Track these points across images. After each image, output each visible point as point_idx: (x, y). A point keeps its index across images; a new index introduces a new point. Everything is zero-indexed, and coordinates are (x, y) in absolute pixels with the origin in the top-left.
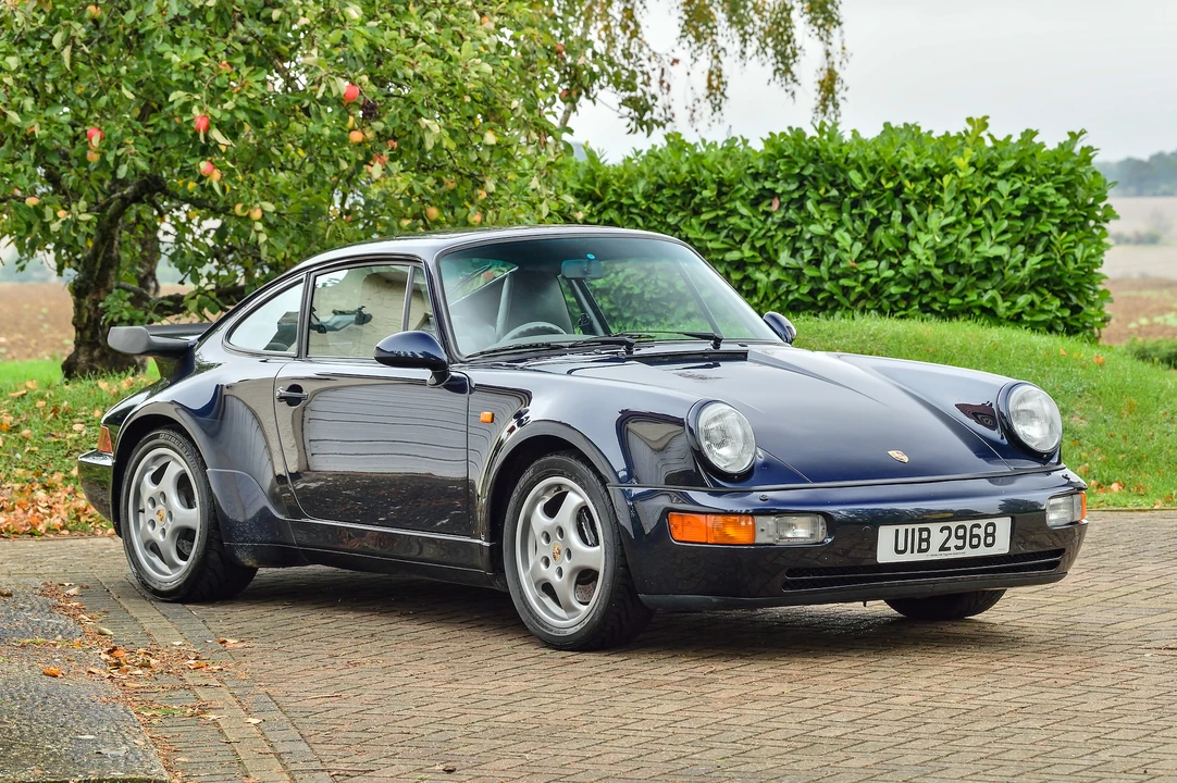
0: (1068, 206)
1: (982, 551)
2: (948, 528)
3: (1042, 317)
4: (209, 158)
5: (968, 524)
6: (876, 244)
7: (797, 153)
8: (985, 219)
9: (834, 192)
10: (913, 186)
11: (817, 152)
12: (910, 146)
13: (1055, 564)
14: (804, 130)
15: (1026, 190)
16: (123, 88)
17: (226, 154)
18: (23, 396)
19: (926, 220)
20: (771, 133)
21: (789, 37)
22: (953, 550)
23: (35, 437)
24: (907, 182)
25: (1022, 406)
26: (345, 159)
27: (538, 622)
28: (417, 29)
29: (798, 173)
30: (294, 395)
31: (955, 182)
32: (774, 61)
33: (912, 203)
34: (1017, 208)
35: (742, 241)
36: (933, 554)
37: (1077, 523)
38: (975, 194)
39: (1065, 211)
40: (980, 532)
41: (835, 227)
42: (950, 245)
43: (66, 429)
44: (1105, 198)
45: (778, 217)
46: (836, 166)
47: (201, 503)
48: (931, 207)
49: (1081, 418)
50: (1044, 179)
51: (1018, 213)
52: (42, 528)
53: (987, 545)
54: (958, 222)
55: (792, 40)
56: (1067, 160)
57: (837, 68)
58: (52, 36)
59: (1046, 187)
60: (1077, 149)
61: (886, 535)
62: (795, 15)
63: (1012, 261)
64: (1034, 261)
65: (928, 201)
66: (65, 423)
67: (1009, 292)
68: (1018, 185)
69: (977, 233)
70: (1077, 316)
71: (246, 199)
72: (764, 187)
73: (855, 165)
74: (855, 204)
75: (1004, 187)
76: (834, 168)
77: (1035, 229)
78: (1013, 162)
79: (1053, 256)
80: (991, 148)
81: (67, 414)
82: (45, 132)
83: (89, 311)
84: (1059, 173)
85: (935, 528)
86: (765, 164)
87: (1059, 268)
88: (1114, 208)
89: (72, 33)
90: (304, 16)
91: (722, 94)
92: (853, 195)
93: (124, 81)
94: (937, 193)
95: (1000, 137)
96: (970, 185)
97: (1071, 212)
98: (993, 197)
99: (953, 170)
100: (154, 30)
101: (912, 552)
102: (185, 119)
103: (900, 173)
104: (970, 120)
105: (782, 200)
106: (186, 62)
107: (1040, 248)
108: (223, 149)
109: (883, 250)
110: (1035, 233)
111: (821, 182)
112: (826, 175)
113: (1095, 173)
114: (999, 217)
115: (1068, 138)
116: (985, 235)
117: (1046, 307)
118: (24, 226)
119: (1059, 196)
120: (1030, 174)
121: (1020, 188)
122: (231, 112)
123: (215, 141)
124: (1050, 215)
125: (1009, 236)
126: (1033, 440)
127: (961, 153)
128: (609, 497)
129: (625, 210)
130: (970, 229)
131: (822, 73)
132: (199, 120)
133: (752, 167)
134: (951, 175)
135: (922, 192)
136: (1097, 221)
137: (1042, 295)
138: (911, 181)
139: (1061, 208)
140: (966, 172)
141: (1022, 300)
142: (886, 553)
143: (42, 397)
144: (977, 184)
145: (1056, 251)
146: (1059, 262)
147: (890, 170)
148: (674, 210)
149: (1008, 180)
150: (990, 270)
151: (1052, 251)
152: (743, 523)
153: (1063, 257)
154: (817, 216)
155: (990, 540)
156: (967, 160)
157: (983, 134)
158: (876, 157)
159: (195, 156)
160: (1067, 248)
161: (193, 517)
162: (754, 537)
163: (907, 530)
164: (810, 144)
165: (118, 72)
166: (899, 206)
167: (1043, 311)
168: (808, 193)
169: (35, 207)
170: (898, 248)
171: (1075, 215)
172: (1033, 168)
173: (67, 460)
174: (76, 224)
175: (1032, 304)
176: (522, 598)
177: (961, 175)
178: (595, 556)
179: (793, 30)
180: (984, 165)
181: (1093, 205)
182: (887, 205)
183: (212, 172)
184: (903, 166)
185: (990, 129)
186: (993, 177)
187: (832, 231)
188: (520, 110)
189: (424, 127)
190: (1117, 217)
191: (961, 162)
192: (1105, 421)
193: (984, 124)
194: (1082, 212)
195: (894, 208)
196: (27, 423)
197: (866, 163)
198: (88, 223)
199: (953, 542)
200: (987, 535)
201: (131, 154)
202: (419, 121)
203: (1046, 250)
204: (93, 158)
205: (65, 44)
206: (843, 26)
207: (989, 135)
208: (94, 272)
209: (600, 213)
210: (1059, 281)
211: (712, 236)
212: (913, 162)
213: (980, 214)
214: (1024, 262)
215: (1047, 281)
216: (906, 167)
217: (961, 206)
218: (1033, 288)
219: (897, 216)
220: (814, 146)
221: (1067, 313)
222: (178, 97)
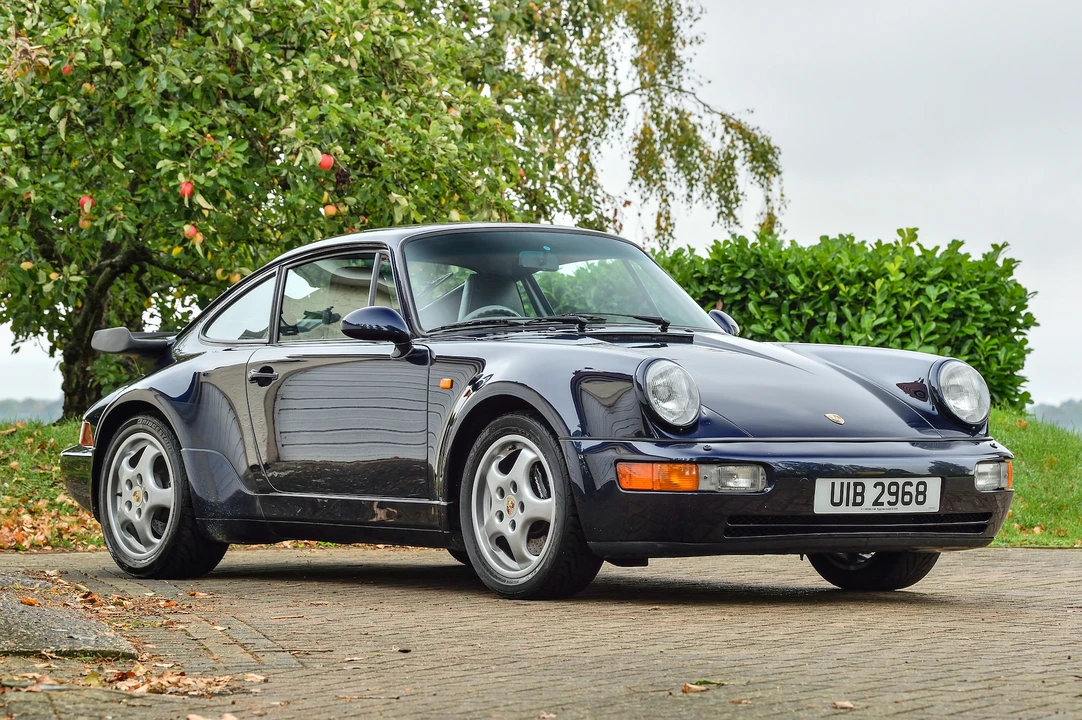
0: (991, 311)
1: (913, 508)
2: (882, 484)
4: (193, 222)
5: (901, 481)
7: (740, 258)
8: (914, 321)
9: (774, 295)
10: (848, 289)
11: (759, 258)
12: (845, 253)
13: (982, 528)
14: (746, 237)
15: (952, 295)
16: (114, 158)
17: (208, 219)
18: (12, 433)
19: (859, 321)
20: (715, 241)
21: (732, 183)
22: (886, 505)
23: (23, 469)
24: (842, 286)
25: (952, 382)
26: (319, 229)
27: (492, 574)
28: (389, 114)
29: (741, 277)
30: (264, 375)
31: (886, 286)
32: (718, 204)
33: (847, 305)
34: (944, 311)
36: (868, 508)
37: (1003, 489)
38: (905, 298)
39: (989, 316)
40: (912, 490)
41: (774, 327)
43: (52, 462)
44: (1026, 307)
46: (776, 270)
47: (176, 482)
48: (864, 309)
50: (969, 285)
51: (945, 316)
52: (26, 544)
53: (918, 503)
54: (889, 323)
55: (735, 186)
56: (991, 270)
57: (776, 212)
58: (49, 109)
59: (971, 293)
60: (1000, 262)
61: (822, 488)
62: (737, 164)
65: (862, 303)
66: (51, 457)
68: (945, 289)
69: (907, 334)
71: (226, 264)
72: (709, 290)
73: (794, 270)
74: (794, 305)
75: (932, 292)
76: (774, 272)
77: (960, 331)
78: (940, 269)
79: (978, 357)
80: (920, 256)
81: (53, 449)
82: (40, 198)
83: (78, 377)
84: (983, 280)
85: (869, 483)
86: (710, 269)
88: (1034, 316)
89: (68, 107)
90: (284, 93)
91: (670, 234)
92: (792, 297)
93: (115, 153)
94: (870, 295)
95: (929, 247)
96: (901, 289)
97: (994, 318)
98: (922, 301)
99: (885, 274)
100: (144, 105)
101: (847, 505)
102: (171, 184)
103: (835, 277)
104: (900, 232)
105: (725, 302)
106: (173, 133)
107: (965, 349)
108: (206, 213)
110: (960, 335)
111: (762, 285)
112: (767, 279)
113: (1016, 285)
114: (927, 319)
115: (992, 250)
116: (914, 335)
118: (18, 287)
119: (983, 302)
120: (956, 280)
121: (946, 293)
122: (214, 179)
123: (199, 205)
124: (975, 320)
125: (937, 336)
126: (964, 412)
127: (892, 260)
128: (561, 451)
130: (900, 330)
131: (762, 217)
132: (183, 186)
133: (698, 272)
134: (883, 279)
135: (855, 295)
136: (1018, 328)
138: (845, 285)
139: (985, 313)
140: (896, 277)
142: (822, 504)
143: (30, 435)
144: (907, 289)
145: (980, 353)
146: (983, 363)
147: (826, 275)
149: (935, 286)
151: (977, 353)
152: (687, 473)
153: (986, 359)
154: (758, 317)
155: (921, 498)
156: (898, 266)
157: (913, 245)
158: (813, 263)
159: (180, 220)
160: (992, 349)
161: (168, 496)
162: (698, 484)
163: (842, 484)
164: (753, 250)
165: (110, 144)
166: (834, 308)
168: (750, 296)
169: (29, 270)
171: (998, 321)
172: (959, 276)
173: (52, 490)
174: (67, 285)
176: (477, 552)
177: (892, 279)
178: (548, 508)
179: (736, 177)
180: (914, 272)
181: (1014, 312)
182: (823, 306)
183: (195, 235)
184: (838, 271)
185: (919, 240)
186: (922, 282)
187: (772, 331)
188: (484, 188)
189: (393, 201)
190: (1037, 325)
191: (892, 268)
192: (1028, 474)
193: (913, 234)
194: (1004, 318)
195: (830, 310)
196: (16, 457)
197: (804, 269)
198: (79, 284)
199: (886, 498)
200: (919, 493)
201: (120, 219)
202: (389, 196)
203: (971, 351)
204: (85, 224)
205: (61, 117)
206: (783, 175)
207: (918, 244)
208: (83, 340)
212: (848, 267)
213: (909, 317)
216: (841, 272)
217: (891, 309)
219: (832, 317)
220: (755, 252)
222: (165, 165)
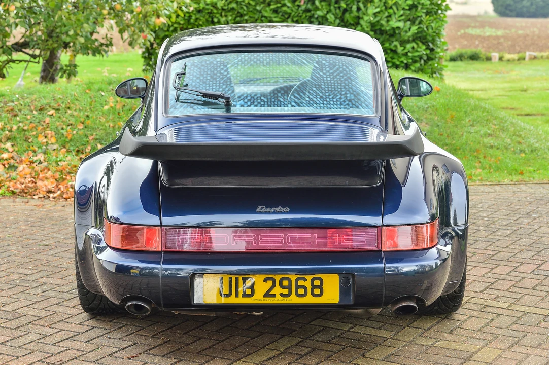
0: (429, 4)
3: (417, 54)
6: (345, 20)
8: (393, 9)
19: (367, 10)
34: (408, 5)
35: (288, 18)
41: (328, 12)
42: (378, 21)
45: (303, 7)
48: (369, 4)
49: (426, 124)
51: (407, 8)
54: (381, 11)
63: (405, 29)
64: (414, 29)
65: (368, 1)
67: (403, 43)
69: (390, 16)
70: (432, 52)
74: (337, 2)
77: (415, 14)
79: (422, 27)
87: (425, 32)
88: (449, 6)
97: (431, 7)
107: (417, 22)
109: (348, 23)
110: (415, 16)
114: (399, 8)
116: (393, 17)
117: (419, 49)
124: (422, 8)
125: (403, 17)
129: (239, 3)
130: (386, 14)
136: (442, 11)
137: (417, 44)
139: (427, 5)
141: (409, 46)
145: (424, 24)
146: (425, 29)
148: (260, 3)
150: (394, 32)
151: (422, 24)
153: (427, 27)
154: (320, 7)
160: (429, 23)
167: (417, 51)
170: (355, 22)
175: (413, 48)
181: (440, 4)
182: (350, 3)
187: (326, 14)
190: (451, 9)
192: (438, 126)
194: (435, 7)
195: (354, 4)
203: (419, 24)
209: (228, 4)
210: (425, 38)
211: (275, 15)
213: (391, 8)
214: (410, 29)
215: (420, 37)
217: (382, 4)
218: (414, 40)
219: (354, 8)
221: (428, 52)
